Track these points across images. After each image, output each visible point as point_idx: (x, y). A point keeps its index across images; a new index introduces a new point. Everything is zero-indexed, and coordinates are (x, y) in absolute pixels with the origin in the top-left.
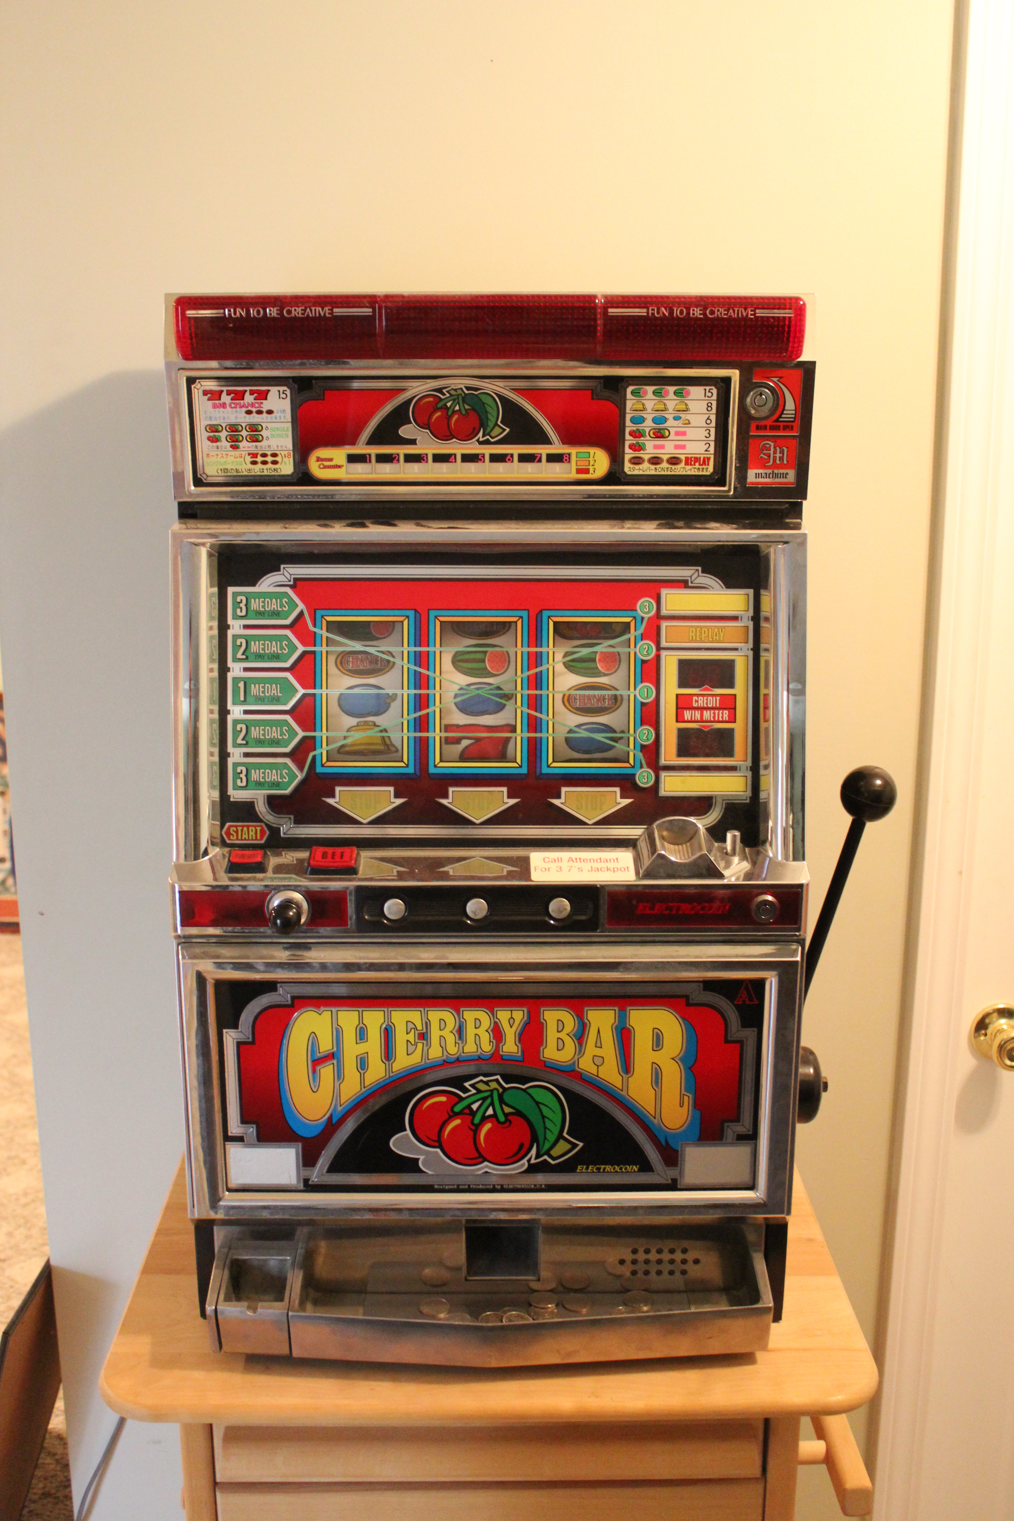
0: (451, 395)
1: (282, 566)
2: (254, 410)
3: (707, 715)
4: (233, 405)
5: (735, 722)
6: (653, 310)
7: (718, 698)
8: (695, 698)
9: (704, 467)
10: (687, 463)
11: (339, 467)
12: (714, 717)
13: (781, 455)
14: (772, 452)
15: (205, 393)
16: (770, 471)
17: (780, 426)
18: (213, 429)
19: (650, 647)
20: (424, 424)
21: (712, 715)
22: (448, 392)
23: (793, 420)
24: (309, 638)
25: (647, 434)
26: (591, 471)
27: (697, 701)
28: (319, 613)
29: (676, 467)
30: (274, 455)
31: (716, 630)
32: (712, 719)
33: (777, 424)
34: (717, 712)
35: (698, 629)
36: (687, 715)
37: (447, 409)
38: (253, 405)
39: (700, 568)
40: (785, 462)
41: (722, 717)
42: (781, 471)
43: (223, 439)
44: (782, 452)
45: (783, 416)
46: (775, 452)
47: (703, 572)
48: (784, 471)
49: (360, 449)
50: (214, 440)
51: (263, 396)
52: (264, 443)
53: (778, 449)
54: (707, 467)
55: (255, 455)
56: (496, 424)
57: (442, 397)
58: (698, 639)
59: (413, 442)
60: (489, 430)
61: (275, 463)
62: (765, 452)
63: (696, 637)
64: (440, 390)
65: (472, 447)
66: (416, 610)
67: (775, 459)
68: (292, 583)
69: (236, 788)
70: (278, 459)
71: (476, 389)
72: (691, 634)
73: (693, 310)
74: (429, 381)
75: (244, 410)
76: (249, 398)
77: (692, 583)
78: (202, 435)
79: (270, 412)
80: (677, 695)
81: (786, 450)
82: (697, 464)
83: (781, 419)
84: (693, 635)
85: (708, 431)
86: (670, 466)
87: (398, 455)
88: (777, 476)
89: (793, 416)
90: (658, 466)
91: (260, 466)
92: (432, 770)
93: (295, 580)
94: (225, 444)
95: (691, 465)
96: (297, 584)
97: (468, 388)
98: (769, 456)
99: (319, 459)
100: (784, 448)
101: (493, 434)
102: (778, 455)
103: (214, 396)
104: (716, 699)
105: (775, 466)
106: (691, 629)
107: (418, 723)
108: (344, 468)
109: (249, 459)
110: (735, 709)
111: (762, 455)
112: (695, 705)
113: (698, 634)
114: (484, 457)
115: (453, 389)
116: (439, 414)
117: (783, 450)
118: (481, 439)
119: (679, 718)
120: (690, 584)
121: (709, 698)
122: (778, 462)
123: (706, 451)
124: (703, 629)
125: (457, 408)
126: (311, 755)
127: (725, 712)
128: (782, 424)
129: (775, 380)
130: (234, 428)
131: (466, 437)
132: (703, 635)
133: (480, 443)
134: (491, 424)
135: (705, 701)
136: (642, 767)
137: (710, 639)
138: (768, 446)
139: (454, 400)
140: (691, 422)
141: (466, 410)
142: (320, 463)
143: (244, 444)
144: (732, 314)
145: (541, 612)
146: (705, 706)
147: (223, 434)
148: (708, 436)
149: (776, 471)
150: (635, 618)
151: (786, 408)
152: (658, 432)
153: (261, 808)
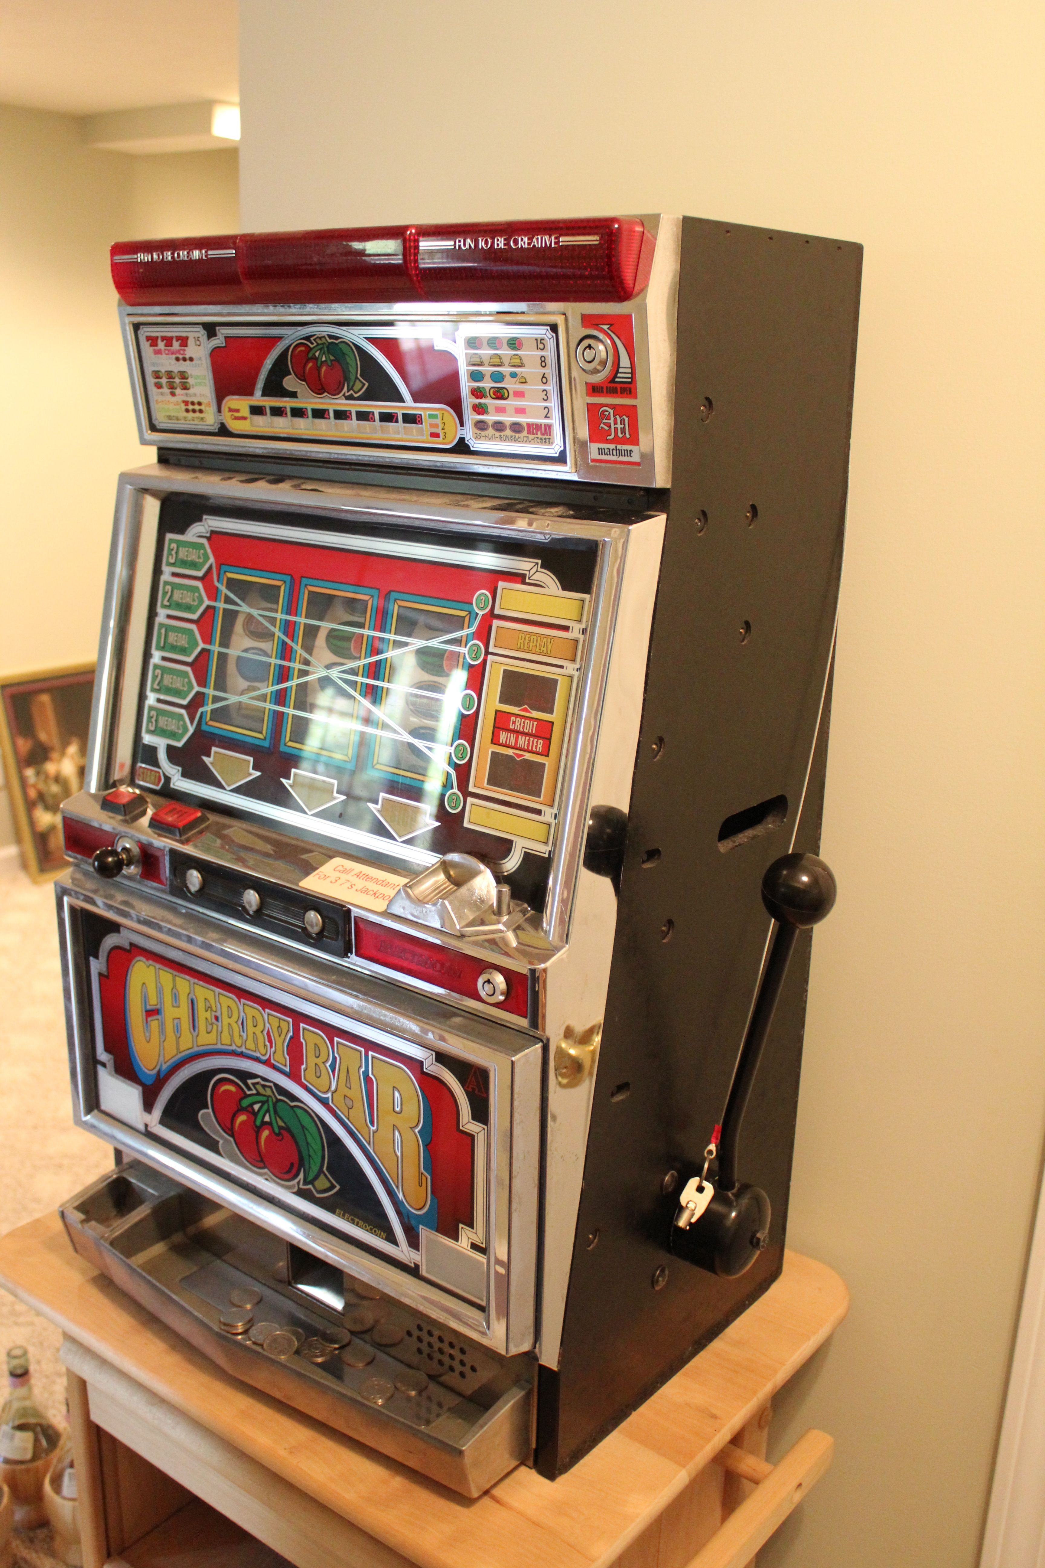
0: (318, 344)
1: (205, 517)
2: (181, 357)
3: (522, 740)
4: (167, 352)
5: (547, 756)
6: (460, 241)
7: (535, 723)
8: (513, 718)
9: (546, 436)
10: (529, 433)
11: (244, 418)
12: (528, 745)
13: (622, 426)
14: (612, 421)
15: (148, 338)
16: (612, 446)
17: (616, 388)
18: (157, 375)
19: (479, 650)
20: (302, 377)
21: (527, 742)
22: (314, 340)
23: (630, 380)
24: (213, 593)
25: (488, 394)
26: (442, 436)
27: (514, 723)
28: (224, 568)
29: (520, 435)
30: (200, 404)
31: (545, 640)
32: (526, 748)
33: (613, 385)
34: (532, 739)
35: (528, 636)
36: (503, 737)
37: (316, 359)
38: (178, 352)
39: (540, 562)
40: (628, 436)
41: (536, 748)
42: (625, 447)
43: (164, 385)
44: (623, 422)
45: (619, 375)
46: (615, 423)
47: (542, 567)
48: (629, 447)
49: (257, 399)
50: (159, 386)
51: (184, 341)
52: (191, 391)
53: (618, 417)
54: (548, 437)
55: (186, 403)
56: (357, 378)
57: (312, 346)
58: (526, 648)
59: (293, 395)
60: (351, 383)
61: (201, 411)
62: (604, 421)
63: (524, 644)
64: (308, 338)
65: (341, 403)
66: (292, 577)
67: (616, 429)
68: (208, 535)
69: (149, 732)
70: (202, 407)
71: (337, 338)
72: (520, 641)
73: (498, 240)
74: (299, 328)
75: (174, 356)
76: (176, 345)
77: (529, 578)
78: (151, 381)
79: (191, 359)
80: (497, 711)
81: (626, 419)
82: (539, 433)
83: (617, 380)
84: (522, 641)
85: (545, 392)
86: (513, 434)
87: (285, 408)
88: (620, 453)
89: (630, 375)
90: (502, 434)
91: (191, 415)
92: (283, 748)
93: (212, 532)
94: (166, 390)
95: (534, 434)
96: (214, 536)
97: (331, 337)
98: (610, 426)
99: (230, 410)
100: (624, 417)
101: (356, 388)
102: (619, 426)
103: (153, 341)
104: (533, 724)
105: (616, 441)
106: (521, 635)
107: (278, 694)
108: (248, 420)
109: (183, 407)
110: (550, 739)
111: (602, 425)
112: (512, 727)
113: (527, 641)
114: (351, 414)
115: (318, 337)
116: (310, 365)
117: (624, 420)
118: (347, 394)
119: (495, 741)
120: (527, 581)
121: (527, 721)
122: (620, 435)
123: (546, 417)
124: (532, 637)
125: (324, 359)
126: (201, 710)
127: (539, 741)
128: (619, 386)
129: (605, 327)
130: (170, 375)
131: (335, 391)
132: (531, 644)
133: (348, 398)
134: (353, 378)
135: (522, 724)
136: (452, 788)
137: (538, 650)
138: (607, 413)
139: (320, 349)
140: (527, 380)
141: (331, 361)
142: (231, 413)
143: (178, 391)
144: (536, 244)
145: (389, 592)
146: (521, 730)
147: (164, 381)
148: (546, 398)
149: (619, 447)
150: (470, 613)
151: (621, 365)
152: (498, 392)
153: (162, 756)
